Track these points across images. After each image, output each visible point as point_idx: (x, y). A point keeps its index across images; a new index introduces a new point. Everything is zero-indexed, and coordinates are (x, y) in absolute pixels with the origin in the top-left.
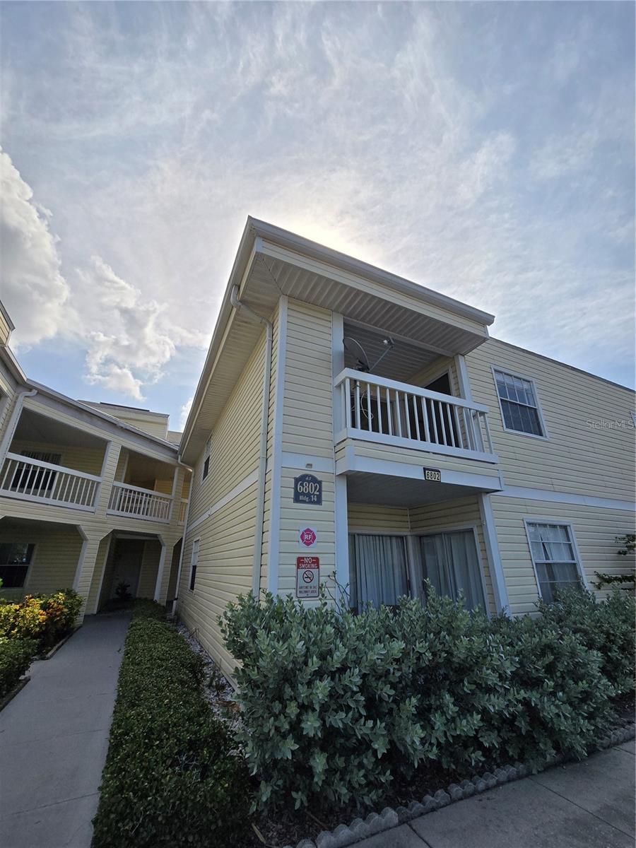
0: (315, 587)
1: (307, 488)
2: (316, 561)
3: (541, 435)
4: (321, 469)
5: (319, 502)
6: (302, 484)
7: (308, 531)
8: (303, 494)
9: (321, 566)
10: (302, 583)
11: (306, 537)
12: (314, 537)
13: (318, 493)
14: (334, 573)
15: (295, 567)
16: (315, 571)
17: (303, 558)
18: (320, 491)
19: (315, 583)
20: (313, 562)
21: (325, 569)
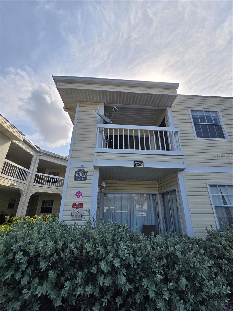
0: (80, 215)
1: (80, 174)
2: (81, 205)
3: (224, 138)
4: (88, 167)
5: (85, 180)
6: (78, 174)
7: (79, 192)
8: (78, 177)
9: (83, 207)
10: (74, 213)
11: (78, 194)
12: (81, 195)
13: (85, 177)
14: (89, 209)
15: (72, 207)
16: (80, 209)
17: (76, 203)
18: (86, 176)
19: (80, 213)
20: (80, 205)
21: (85, 208)
